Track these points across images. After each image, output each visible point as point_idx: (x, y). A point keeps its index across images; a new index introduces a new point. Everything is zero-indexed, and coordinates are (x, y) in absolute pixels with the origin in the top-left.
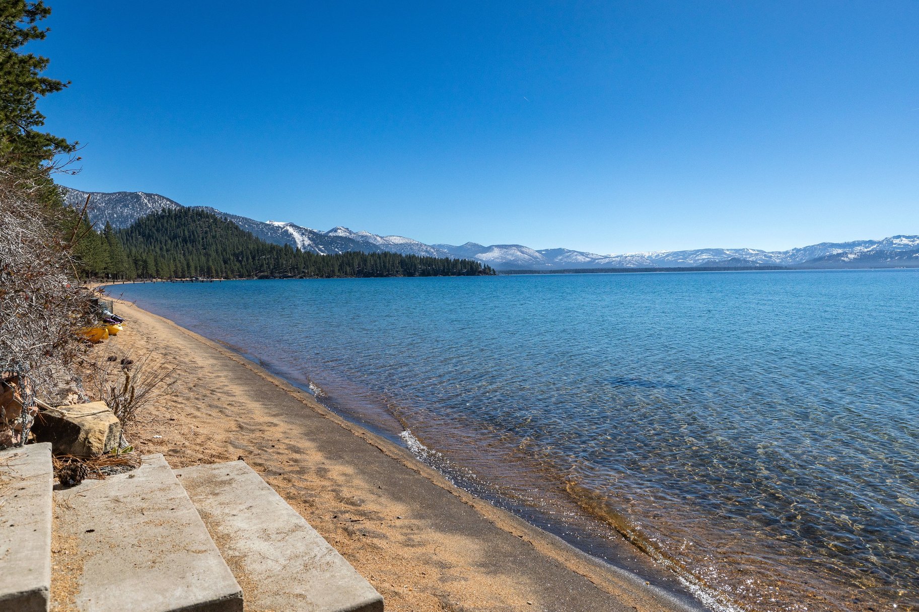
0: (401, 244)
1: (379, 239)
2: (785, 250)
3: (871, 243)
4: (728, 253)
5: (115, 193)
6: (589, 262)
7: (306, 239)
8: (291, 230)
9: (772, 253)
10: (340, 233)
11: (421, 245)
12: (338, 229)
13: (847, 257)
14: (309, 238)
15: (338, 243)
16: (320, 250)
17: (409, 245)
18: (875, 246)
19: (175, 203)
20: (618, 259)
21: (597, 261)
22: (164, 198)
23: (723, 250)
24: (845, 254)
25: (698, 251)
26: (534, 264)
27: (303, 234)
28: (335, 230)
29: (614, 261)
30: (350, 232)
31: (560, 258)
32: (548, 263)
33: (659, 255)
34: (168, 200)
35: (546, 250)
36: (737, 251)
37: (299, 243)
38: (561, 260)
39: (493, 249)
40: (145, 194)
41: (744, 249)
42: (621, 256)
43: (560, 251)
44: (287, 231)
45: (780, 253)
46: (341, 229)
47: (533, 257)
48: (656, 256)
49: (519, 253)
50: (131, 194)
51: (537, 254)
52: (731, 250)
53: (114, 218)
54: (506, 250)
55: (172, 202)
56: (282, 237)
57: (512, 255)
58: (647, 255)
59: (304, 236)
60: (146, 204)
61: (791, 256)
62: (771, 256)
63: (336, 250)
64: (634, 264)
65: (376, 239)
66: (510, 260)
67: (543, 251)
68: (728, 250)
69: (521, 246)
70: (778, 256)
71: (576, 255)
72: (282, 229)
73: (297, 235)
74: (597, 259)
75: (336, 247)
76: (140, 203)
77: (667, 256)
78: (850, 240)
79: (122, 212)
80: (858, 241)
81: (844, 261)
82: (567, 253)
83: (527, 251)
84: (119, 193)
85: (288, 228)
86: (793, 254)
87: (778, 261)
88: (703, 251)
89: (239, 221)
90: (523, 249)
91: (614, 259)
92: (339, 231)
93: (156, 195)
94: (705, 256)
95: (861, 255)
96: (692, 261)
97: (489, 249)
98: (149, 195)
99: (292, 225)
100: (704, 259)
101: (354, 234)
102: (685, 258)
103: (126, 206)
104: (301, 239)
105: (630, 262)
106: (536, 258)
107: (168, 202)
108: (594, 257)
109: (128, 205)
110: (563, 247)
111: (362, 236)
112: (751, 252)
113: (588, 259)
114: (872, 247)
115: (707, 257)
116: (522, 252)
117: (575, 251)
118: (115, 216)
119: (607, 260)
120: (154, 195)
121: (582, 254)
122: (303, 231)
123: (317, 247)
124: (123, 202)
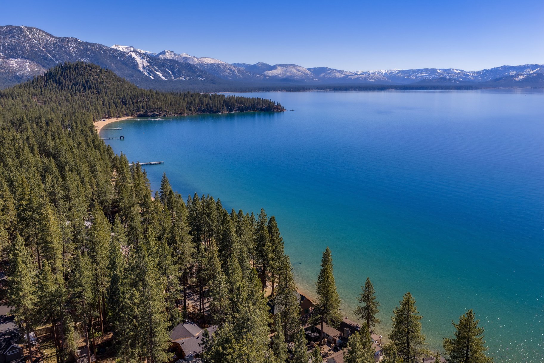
0: (212, 64)
1: (195, 60)
2: (478, 71)
3: (536, 66)
4: (439, 71)
5: (4, 27)
6: (344, 77)
7: (145, 61)
8: (134, 55)
9: (469, 72)
10: (168, 56)
11: (226, 65)
12: (166, 52)
13: (518, 78)
14: (147, 60)
15: (168, 65)
16: (155, 70)
17: (218, 64)
18: (539, 69)
19: (49, 34)
20: (364, 76)
21: (349, 77)
22: (40, 30)
23: (436, 69)
24: (516, 76)
25: (419, 70)
26: (305, 79)
27: (143, 58)
28: (163, 53)
29: (361, 77)
30: (175, 55)
31: (323, 74)
32: (315, 79)
33: (392, 72)
34: (43, 32)
35: (314, 68)
36: (445, 70)
37: (140, 65)
38: (324, 76)
39: (277, 68)
40: (26, 27)
41: (450, 69)
42: (366, 73)
43: (323, 69)
44: (131, 55)
45: (474, 72)
46: (168, 52)
47: (305, 74)
48: (390, 73)
49: (295, 71)
50: (16, 27)
51: (308, 72)
52: (442, 69)
53: (6, 46)
54: (285, 68)
55: (46, 33)
56: (128, 60)
57: (290, 72)
58: (384, 72)
59: (143, 59)
60: (28, 35)
61: (481, 76)
62: (468, 75)
63: (167, 69)
64: (374, 80)
65: (193, 60)
66: (289, 76)
67: (312, 69)
68: (439, 70)
69: (296, 66)
70: (473, 75)
71: (335, 72)
72: (127, 54)
73: (138, 59)
74: (350, 76)
75: (167, 68)
76: (24, 34)
77: (398, 73)
78: (522, 64)
79: (11, 41)
80: (528, 65)
81: (515, 80)
82: (329, 70)
83: (301, 69)
84: (7, 26)
85: (132, 53)
86: (483, 74)
87: (472, 78)
88: (422, 71)
89: (97, 48)
90: (298, 68)
91: (361, 76)
92: (167, 53)
93: (35, 28)
94: (423, 74)
95: (527, 76)
96: (414, 78)
97: (274, 68)
98: (29, 28)
99: (135, 51)
100: (423, 76)
101: (178, 55)
102: (410, 75)
103: (13, 37)
104: (141, 61)
105: (372, 78)
106: (307, 74)
107: (44, 34)
108: (347, 74)
109: (15, 36)
110: (326, 66)
111: (184, 58)
112: (455, 71)
113: (343, 76)
114: (536, 70)
115: (425, 75)
116: (297, 70)
117: (334, 70)
118: (6, 44)
119: (356, 76)
120: (33, 28)
121: (339, 71)
122: (143, 56)
123: (153, 68)
124: (11, 33)
